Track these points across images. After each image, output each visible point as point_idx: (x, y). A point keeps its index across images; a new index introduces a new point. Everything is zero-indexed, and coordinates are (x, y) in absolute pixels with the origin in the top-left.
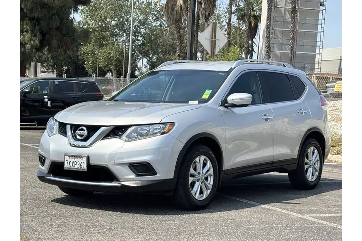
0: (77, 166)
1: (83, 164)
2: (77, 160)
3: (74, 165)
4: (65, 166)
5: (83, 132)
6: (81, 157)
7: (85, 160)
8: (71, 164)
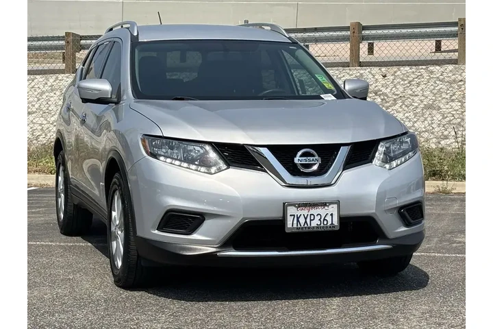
0: (314, 224)
1: (328, 218)
2: (314, 211)
3: (308, 220)
4: (289, 224)
5: (311, 158)
6: (324, 204)
7: (333, 209)
8: (302, 220)
